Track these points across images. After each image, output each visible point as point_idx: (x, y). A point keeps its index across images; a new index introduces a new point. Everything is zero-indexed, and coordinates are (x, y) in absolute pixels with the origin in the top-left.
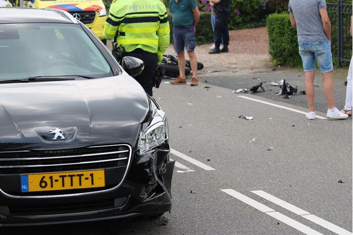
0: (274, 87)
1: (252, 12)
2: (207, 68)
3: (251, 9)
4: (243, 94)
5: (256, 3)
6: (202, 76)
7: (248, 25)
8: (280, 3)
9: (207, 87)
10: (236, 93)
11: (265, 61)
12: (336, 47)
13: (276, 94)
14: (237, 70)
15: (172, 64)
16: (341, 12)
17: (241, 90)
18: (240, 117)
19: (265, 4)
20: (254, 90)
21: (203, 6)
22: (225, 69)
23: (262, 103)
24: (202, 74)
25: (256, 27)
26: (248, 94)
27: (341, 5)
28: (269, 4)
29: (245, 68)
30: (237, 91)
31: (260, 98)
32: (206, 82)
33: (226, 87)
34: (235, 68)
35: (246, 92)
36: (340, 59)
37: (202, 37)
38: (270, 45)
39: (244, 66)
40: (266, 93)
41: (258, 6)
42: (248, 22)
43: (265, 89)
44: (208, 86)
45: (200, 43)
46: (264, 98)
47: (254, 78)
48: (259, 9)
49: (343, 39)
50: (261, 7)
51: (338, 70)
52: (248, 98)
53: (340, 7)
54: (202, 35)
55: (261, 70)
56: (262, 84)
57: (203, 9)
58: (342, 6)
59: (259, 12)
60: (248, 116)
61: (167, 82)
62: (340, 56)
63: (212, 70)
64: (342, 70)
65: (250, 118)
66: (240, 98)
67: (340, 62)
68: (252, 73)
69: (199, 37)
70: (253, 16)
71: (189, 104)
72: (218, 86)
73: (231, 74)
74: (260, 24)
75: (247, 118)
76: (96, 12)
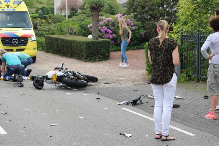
0: (150, 99)
1: (135, 40)
2: (101, 80)
3: (134, 37)
4: (126, 106)
5: (137, 33)
6: (97, 87)
7: (133, 48)
8: (154, 34)
9: (98, 99)
10: (120, 104)
11: (143, 75)
12: (195, 67)
13: (151, 106)
14: (123, 82)
15: (74, 78)
16: (200, 42)
17: (124, 102)
18: (120, 134)
19: (143, 34)
20: (134, 103)
21: (103, 35)
22: (114, 81)
23: (140, 117)
24: (97, 85)
25: (137, 49)
26: (129, 106)
27: (199, 36)
28: (146, 34)
29: (128, 81)
30: (121, 103)
31: (139, 110)
32: (99, 93)
33: (113, 99)
34: (122, 80)
35: (128, 104)
36: (198, 76)
37: (101, 56)
38: (147, 64)
39: (128, 78)
40: (143, 105)
41: (139, 35)
42: (132, 46)
43: (143, 102)
44: (99, 97)
45: (99, 60)
46: (142, 111)
47: (135, 91)
48: (140, 37)
49: (200, 61)
50: (141, 36)
51: (197, 84)
52: (129, 111)
53: (199, 38)
54: (101, 55)
55: (140, 83)
56: (140, 98)
57: (103, 37)
58: (201, 37)
59: (140, 39)
60: (128, 133)
61: (69, 93)
62: (198, 74)
63: (105, 82)
64: (199, 84)
65: (130, 135)
66: (123, 110)
67: (198, 78)
68: (133, 85)
69: (99, 56)
70: (136, 42)
71: (80, 117)
72: (107, 97)
73: (118, 86)
74: (140, 47)
75: (127, 135)
76: (29, 38)
